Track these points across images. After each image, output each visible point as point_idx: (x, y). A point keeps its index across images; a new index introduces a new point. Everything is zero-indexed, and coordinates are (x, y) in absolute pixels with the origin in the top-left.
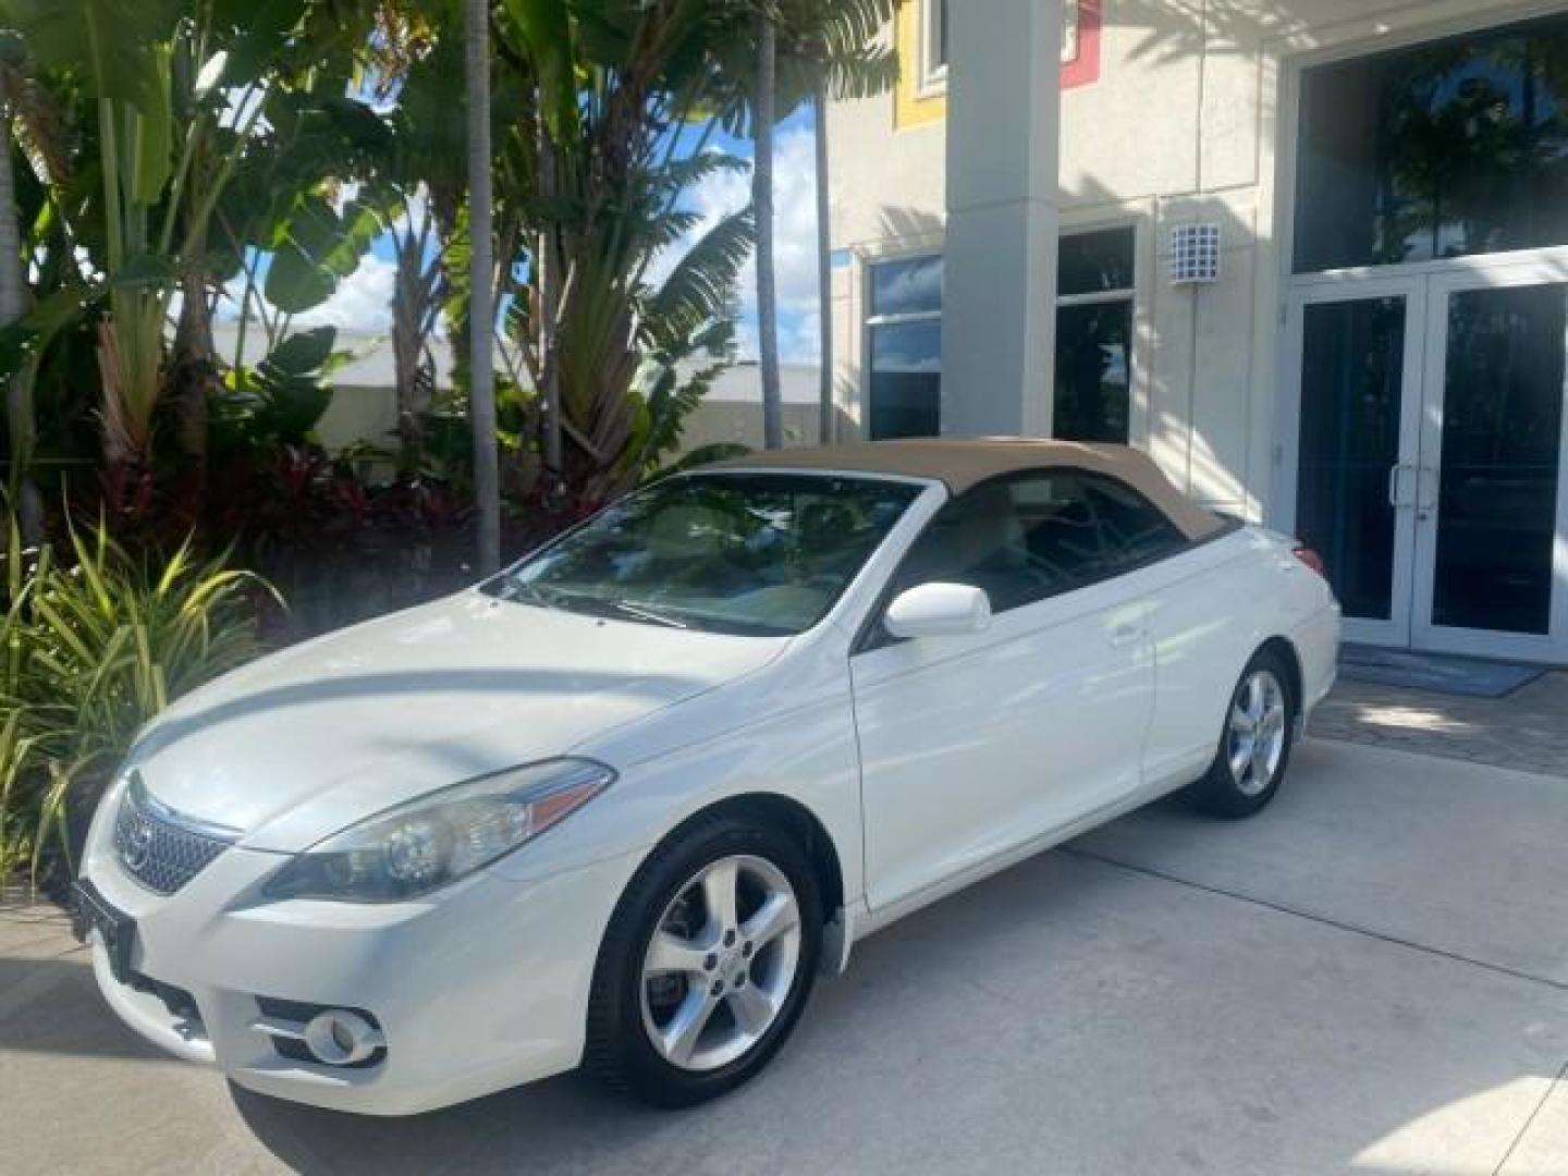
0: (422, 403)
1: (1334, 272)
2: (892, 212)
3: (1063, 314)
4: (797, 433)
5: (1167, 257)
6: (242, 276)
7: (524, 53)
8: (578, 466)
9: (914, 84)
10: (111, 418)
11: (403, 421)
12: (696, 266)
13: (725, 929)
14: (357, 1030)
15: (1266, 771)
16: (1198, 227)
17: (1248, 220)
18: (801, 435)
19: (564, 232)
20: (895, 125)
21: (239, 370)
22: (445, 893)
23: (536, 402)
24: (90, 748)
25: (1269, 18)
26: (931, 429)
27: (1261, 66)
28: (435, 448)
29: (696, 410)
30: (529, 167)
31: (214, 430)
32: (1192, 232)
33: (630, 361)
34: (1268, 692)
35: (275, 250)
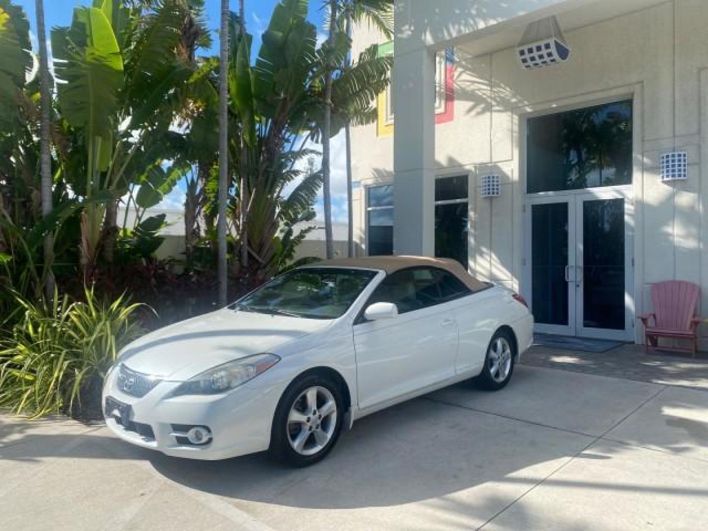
0: (195, 242)
1: (541, 193)
2: (377, 171)
3: (437, 208)
4: (339, 252)
5: (480, 187)
6: (128, 194)
7: (236, 112)
8: (254, 265)
9: (385, 119)
10: (84, 248)
11: (187, 249)
12: (301, 191)
13: (313, 409)
14: (204, 432)
15: (504, 374)
16: (491, 176)
17: (509, 174)
18: (340, 254)
19: (250, 177)
20: (377, 134)
21: (125, 230)
22: (230, 392)
23: (238, 242)
24: (87, 366)
25: (514, 100)
26: (390, 253)
27: (512, 118)
28: (199, 259)
29: (300, 245)
30: (237, 153)
31: (116, 253)
32: (489, 178)
33: (275, 226)
34: (504, 346)
35: (142, 184)
